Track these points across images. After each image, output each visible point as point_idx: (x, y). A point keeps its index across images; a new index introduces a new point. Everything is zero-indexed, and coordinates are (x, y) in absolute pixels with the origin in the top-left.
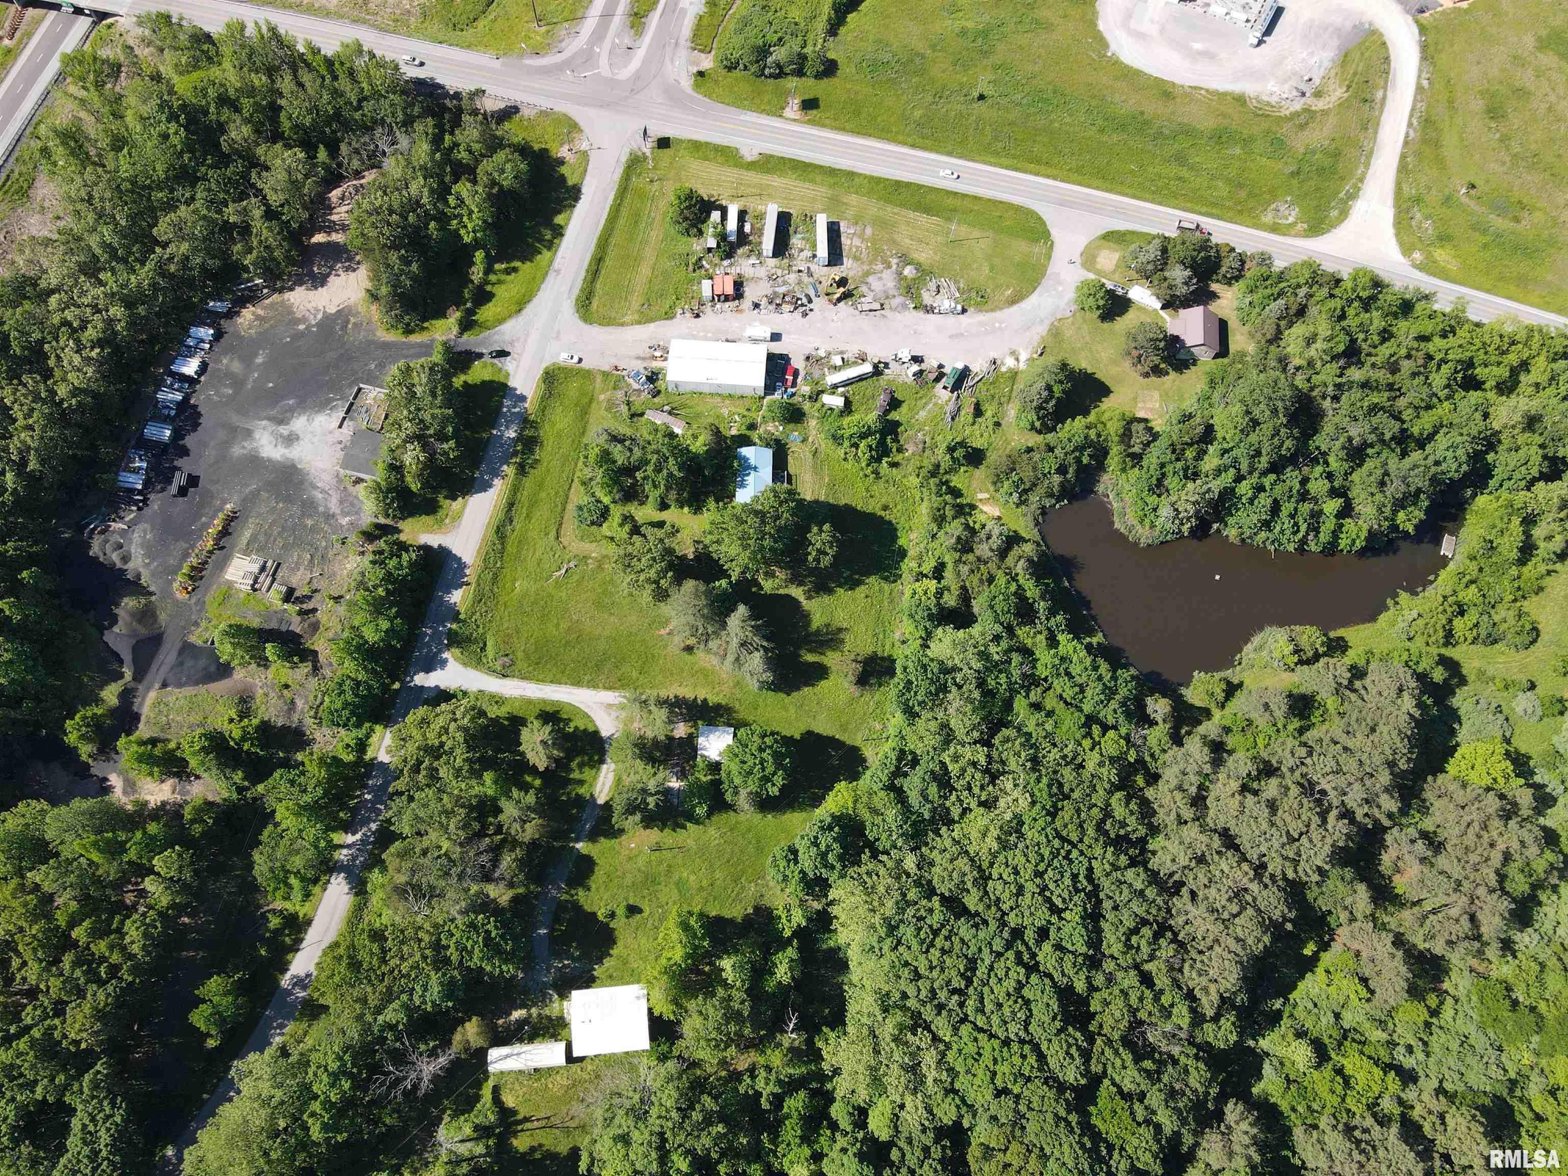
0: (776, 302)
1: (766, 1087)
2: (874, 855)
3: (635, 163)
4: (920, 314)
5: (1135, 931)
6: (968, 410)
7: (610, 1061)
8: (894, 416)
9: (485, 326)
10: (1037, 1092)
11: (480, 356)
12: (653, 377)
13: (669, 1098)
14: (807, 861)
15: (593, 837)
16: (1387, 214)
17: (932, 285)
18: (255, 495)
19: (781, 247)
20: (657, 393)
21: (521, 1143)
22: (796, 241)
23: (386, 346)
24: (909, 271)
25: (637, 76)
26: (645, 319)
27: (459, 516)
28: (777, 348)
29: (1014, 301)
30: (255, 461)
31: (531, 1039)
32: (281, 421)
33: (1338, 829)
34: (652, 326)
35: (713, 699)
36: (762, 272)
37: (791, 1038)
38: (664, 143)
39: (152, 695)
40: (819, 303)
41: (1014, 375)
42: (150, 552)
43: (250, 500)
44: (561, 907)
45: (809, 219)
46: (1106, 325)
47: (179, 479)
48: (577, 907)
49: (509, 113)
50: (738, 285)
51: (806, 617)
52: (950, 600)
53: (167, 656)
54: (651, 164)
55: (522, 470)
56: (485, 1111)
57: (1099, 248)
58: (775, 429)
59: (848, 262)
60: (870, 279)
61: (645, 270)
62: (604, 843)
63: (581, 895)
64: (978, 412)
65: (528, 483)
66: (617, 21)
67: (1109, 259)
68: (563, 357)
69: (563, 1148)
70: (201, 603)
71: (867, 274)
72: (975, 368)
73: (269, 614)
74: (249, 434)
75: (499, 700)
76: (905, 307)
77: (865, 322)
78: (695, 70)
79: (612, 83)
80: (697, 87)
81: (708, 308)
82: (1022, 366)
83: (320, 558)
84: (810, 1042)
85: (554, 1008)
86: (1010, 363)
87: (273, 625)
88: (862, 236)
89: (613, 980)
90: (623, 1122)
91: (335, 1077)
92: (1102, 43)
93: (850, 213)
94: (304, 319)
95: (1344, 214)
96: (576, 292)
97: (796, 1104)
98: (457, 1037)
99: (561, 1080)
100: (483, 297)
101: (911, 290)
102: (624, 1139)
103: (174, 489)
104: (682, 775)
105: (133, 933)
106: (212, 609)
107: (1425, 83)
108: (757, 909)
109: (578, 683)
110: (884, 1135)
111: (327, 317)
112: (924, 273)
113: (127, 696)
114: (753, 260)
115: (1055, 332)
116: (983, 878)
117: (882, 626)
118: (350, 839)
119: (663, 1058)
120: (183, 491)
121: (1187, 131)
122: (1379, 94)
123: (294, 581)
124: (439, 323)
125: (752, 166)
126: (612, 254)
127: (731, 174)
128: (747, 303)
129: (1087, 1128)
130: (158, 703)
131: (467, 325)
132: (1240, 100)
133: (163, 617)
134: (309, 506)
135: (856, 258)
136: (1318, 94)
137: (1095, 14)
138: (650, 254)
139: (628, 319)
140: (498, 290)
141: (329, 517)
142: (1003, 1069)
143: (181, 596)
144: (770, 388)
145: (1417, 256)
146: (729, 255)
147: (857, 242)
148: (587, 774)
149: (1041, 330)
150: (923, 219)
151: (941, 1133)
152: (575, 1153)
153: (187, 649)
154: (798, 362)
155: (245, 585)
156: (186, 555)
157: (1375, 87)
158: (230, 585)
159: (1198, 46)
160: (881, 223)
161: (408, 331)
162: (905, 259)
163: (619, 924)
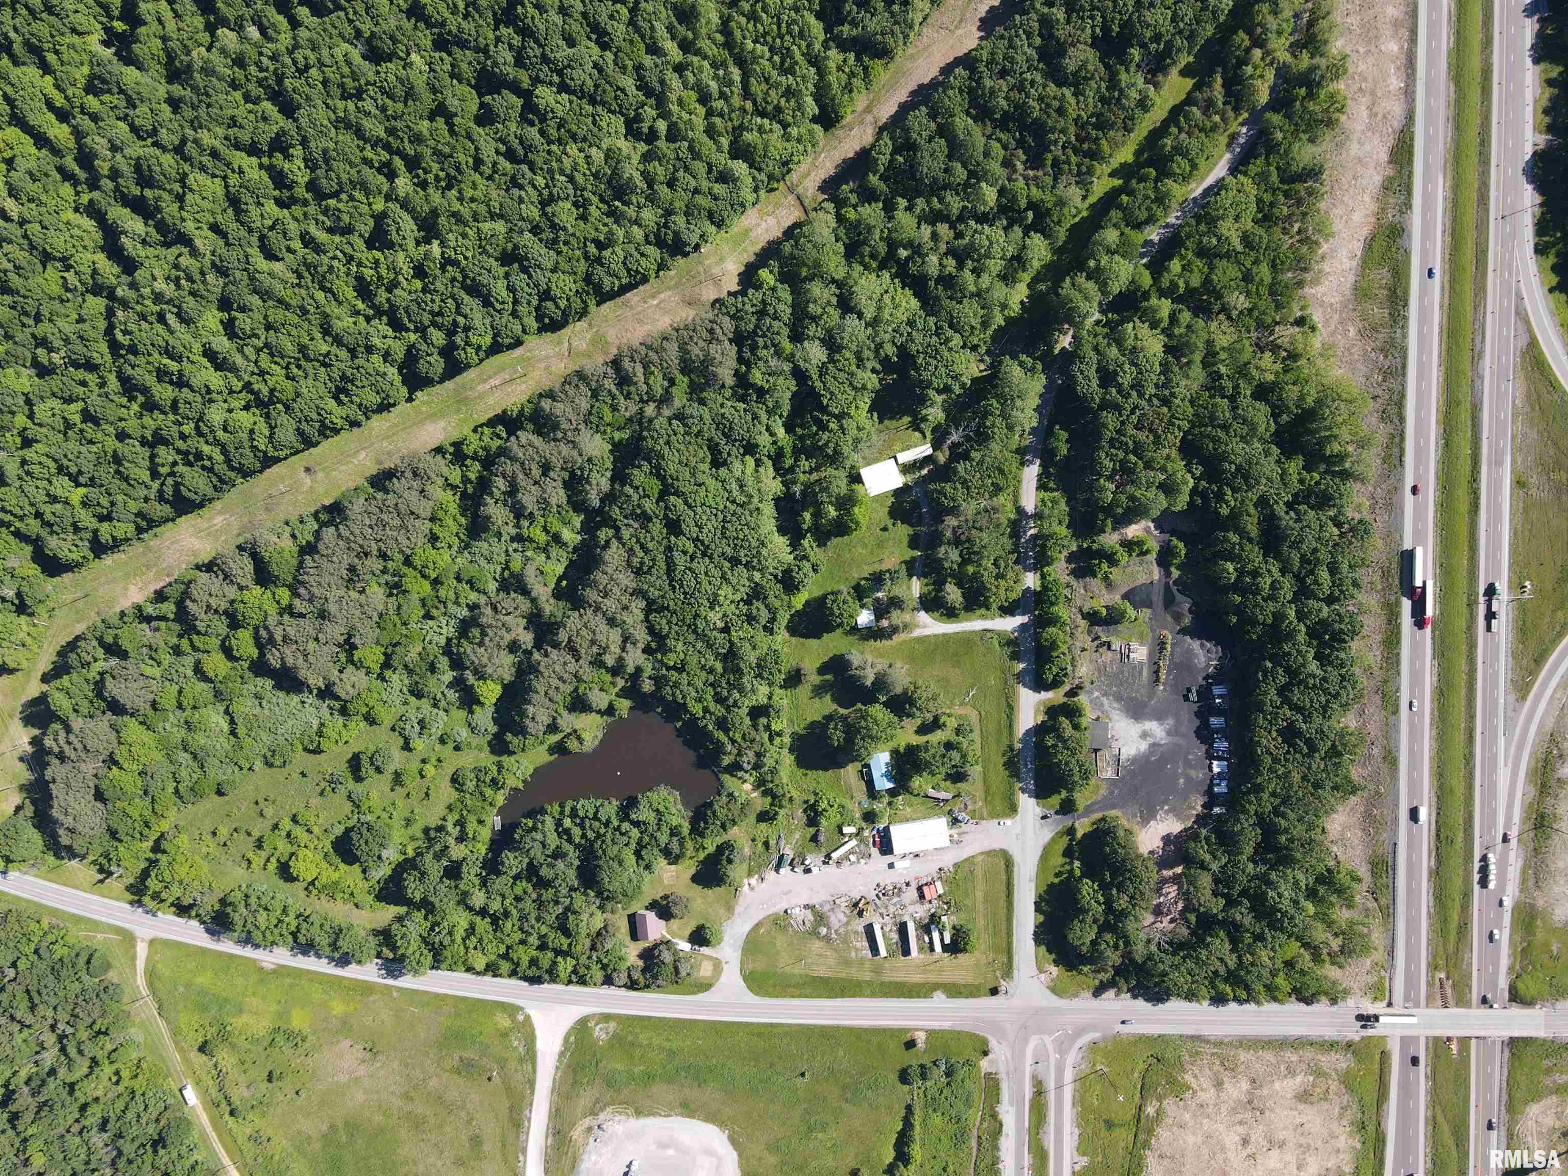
0: (897, 890)
1: (805, 464)
2: (776, 577)
3: (1008, 971)
4: (811, 903)
5: (650, 568)
6: (772, 843)
7: (877, 460)
8: (812, 830)
9: (1060, 834)
10: (687, 488)
11: (1057, 813)
12: (955, 821)
13: (846, 450)
14: (807, 565)
15: (913, 559)
16: (540, 1045)
17: (808, 924)
18: (1150, 698)
19: (902, 929)
20: (950, 812)
21: (907, 419)
22: (895, 937)
23: (1114, 807)
24: (824, 931)
25: (1026, 1041)
26: (970, 860)
27: (1036, 712)
28: (888, 859)
29: (758, 926)
30: (1159, 717)
31: (915, 462)
32: (1154, 745)
33: (563, 636)
34: (965, 856)
35: (872, 642)
36: (911, 909)
37: (797, 489)
38: (994, 992)
39: (1156, 577)
40: (872, 895)
41: (750, 874)
42: (1190, 652)
43: (1151, 694)
44: (920, 522)
45: (891, 954)
46: (701, 922)
47: (1193, 696)
48: (911, 525)
49: (1098, 992)
50: (922, 896)
51: (834, 699)
52: (763, 721)
53: (1158, 598)
54: (998, 974)
55: (1011, 748)
56: (927, 428)
57: (713, 977)
58: (877, 806)
59: (861, 929)
60: (845, 920)
61: (979, 894)
62: (907, 557)
63: (910, 531)
64: (766, 844)
65: (1005, 741)
66: (1051, 1085)
67: (706, 970)
68: (1009, 822)
69: (887, 422)
70: (1153, 631)
71: (848, 923)
72: (773, 873)
73: (1117, 633)
74: (1169, 733)
75: (984, 617)
76: (821, 905)
77: (843, 889)
78: (990, 1056)
79: (1041, 1031)
80: (985, 1042)
81: (935, 876)
82: (746, 881)
83: (1101, 670)
84: (788, 489)
85: (909, 479)
86: (753, 881)
87: (1111, 628)
88: (857, 950)
89: (884, 495)
90: (863, 435)
91: (993, 425)
92: (733, 1141)
93: (867, 966)
94: (1167, 812)
95: (566, 1039)
96: (1015, 869)
97: (789, 462)
98: (947, 453)
99: (896, 448)
100: (1068, 853)
101: (820, 918)
102: (859, 429)
103: (1194, 689)
104: (877, 600)
105: (1108, 464)
106: (1146, 630)
107: (521, 1158)
108: (825, 545)
109: (945, 635)
110: (747, 457)
111: (1155, 818)
112: (814, 933)
113: (1168, 574)
114: (918, 916)
115: (730, 909)
116: (723, 577)
117: (795, 706)
118: (1032, 532)
119: (853, 467)
120: (1189, 690)
121: (670, 1080)
122: (550, 1141)
123: (1110, 654)
124: (1089, 829)
125: (935, 987)
126: (1002, 903)
127: (947, 978)
128: (914, 885)
129: (662, 478)
130: (1151, 573)
131: (1071, 831)
132: (638, 1113)
133: (1169, 619)
134: (1118, 698)
135: (856, 933)
136: (590, 1129)
137: (741, 1165)
138: (980, 907)
139: (980, 858)
140: (1061, 860)
141: (1105, 694)
142: (703, 494)
143: (1165, 632)
144: (887, 830)
145: (521, 1018)
146: (933, 916)
147: (859, 945)
148: (925, 590)
149: (738, 909)
150: (822, 972)
151: (725, 463)
152: (881, 422)
153: (1149, 606)
154: (875, 851)
155: (1134, 645)
156: (1172, 654)
157: (553, 1146)
158: (1142, 644)
159: (670, 1152)
160: (847, 962)
161: (1103, 819)
162: (827, 939)
163: (889, 523)
